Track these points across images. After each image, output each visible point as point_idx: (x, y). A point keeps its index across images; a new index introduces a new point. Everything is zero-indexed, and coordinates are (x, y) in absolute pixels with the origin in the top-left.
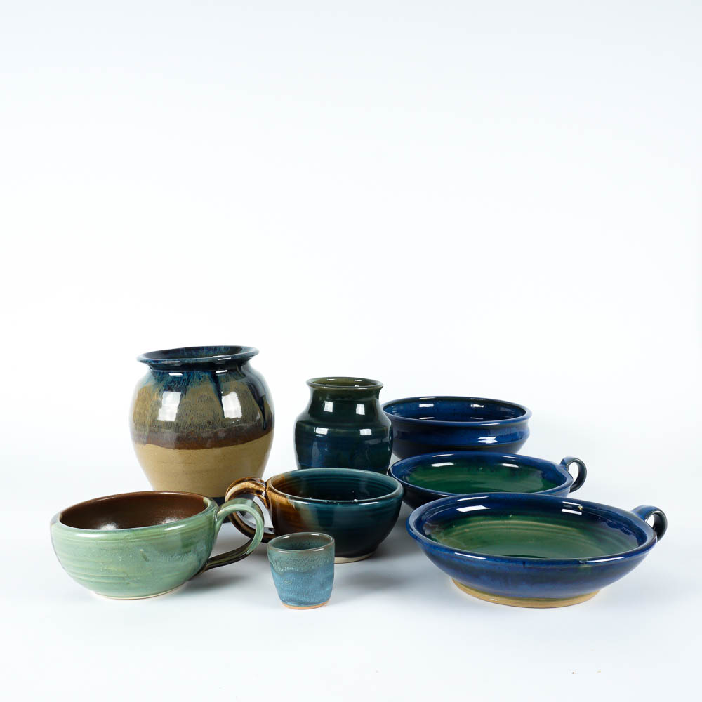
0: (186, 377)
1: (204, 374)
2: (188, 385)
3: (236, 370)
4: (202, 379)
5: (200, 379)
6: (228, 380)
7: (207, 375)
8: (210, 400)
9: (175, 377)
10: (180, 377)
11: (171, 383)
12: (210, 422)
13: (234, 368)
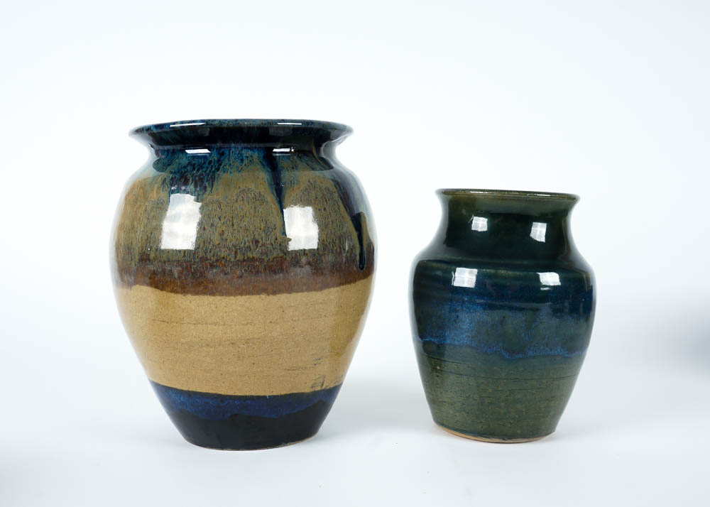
0: (216, 157)
1: (250, 152)
2: (218, 170)
3: (311, 152)
4: (246, 161)
5: (242, 160)
6: (295, 168)
7: (256, 155)
8: (260, 199)
9: (194, 156)
10: (204, 157)
11: (185, 167)
12: (257, 242)
13: (306, 148)
